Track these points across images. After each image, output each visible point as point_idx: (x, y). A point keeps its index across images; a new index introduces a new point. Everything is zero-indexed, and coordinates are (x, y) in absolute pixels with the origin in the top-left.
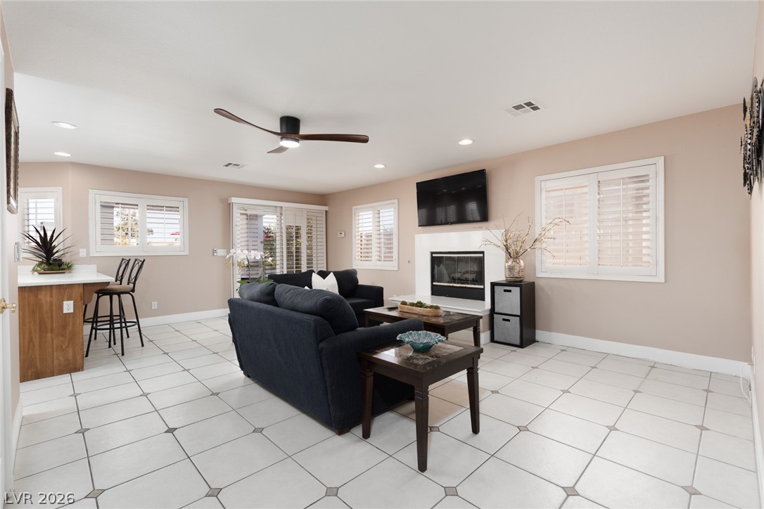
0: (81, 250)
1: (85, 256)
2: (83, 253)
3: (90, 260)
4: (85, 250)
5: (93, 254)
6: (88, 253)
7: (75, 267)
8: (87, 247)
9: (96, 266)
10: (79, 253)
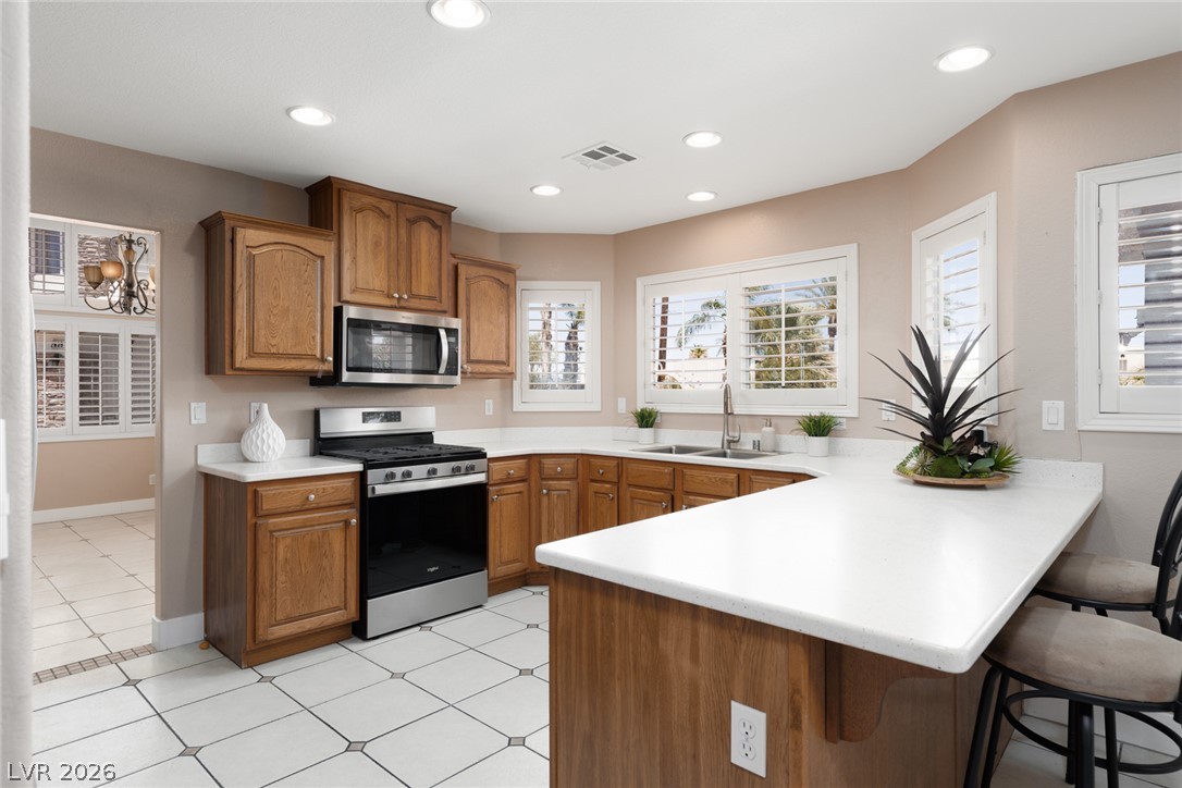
0: (1046, 404)
1: (1061, 427)
2: (1052, 414)
3: (1078, 443)
4: (1060, 404)
5: (1089, 421)
6: (1070, 414)
7: (1029, 468)
8: (1068, 393)
9: (1097, 468)
10: (1040, 415)
